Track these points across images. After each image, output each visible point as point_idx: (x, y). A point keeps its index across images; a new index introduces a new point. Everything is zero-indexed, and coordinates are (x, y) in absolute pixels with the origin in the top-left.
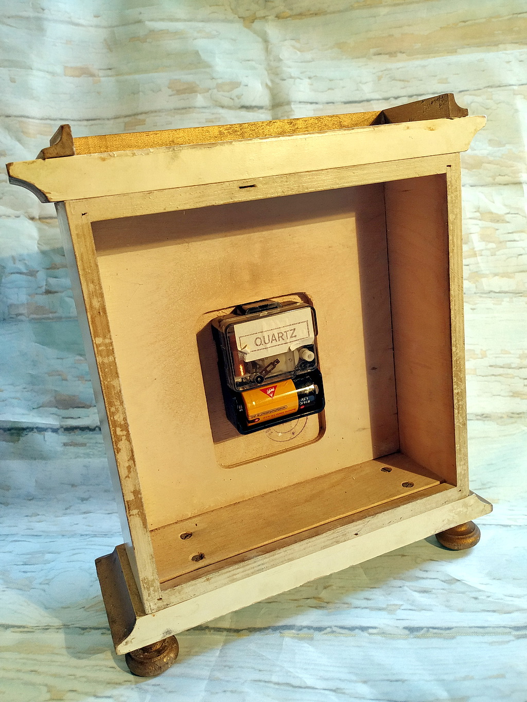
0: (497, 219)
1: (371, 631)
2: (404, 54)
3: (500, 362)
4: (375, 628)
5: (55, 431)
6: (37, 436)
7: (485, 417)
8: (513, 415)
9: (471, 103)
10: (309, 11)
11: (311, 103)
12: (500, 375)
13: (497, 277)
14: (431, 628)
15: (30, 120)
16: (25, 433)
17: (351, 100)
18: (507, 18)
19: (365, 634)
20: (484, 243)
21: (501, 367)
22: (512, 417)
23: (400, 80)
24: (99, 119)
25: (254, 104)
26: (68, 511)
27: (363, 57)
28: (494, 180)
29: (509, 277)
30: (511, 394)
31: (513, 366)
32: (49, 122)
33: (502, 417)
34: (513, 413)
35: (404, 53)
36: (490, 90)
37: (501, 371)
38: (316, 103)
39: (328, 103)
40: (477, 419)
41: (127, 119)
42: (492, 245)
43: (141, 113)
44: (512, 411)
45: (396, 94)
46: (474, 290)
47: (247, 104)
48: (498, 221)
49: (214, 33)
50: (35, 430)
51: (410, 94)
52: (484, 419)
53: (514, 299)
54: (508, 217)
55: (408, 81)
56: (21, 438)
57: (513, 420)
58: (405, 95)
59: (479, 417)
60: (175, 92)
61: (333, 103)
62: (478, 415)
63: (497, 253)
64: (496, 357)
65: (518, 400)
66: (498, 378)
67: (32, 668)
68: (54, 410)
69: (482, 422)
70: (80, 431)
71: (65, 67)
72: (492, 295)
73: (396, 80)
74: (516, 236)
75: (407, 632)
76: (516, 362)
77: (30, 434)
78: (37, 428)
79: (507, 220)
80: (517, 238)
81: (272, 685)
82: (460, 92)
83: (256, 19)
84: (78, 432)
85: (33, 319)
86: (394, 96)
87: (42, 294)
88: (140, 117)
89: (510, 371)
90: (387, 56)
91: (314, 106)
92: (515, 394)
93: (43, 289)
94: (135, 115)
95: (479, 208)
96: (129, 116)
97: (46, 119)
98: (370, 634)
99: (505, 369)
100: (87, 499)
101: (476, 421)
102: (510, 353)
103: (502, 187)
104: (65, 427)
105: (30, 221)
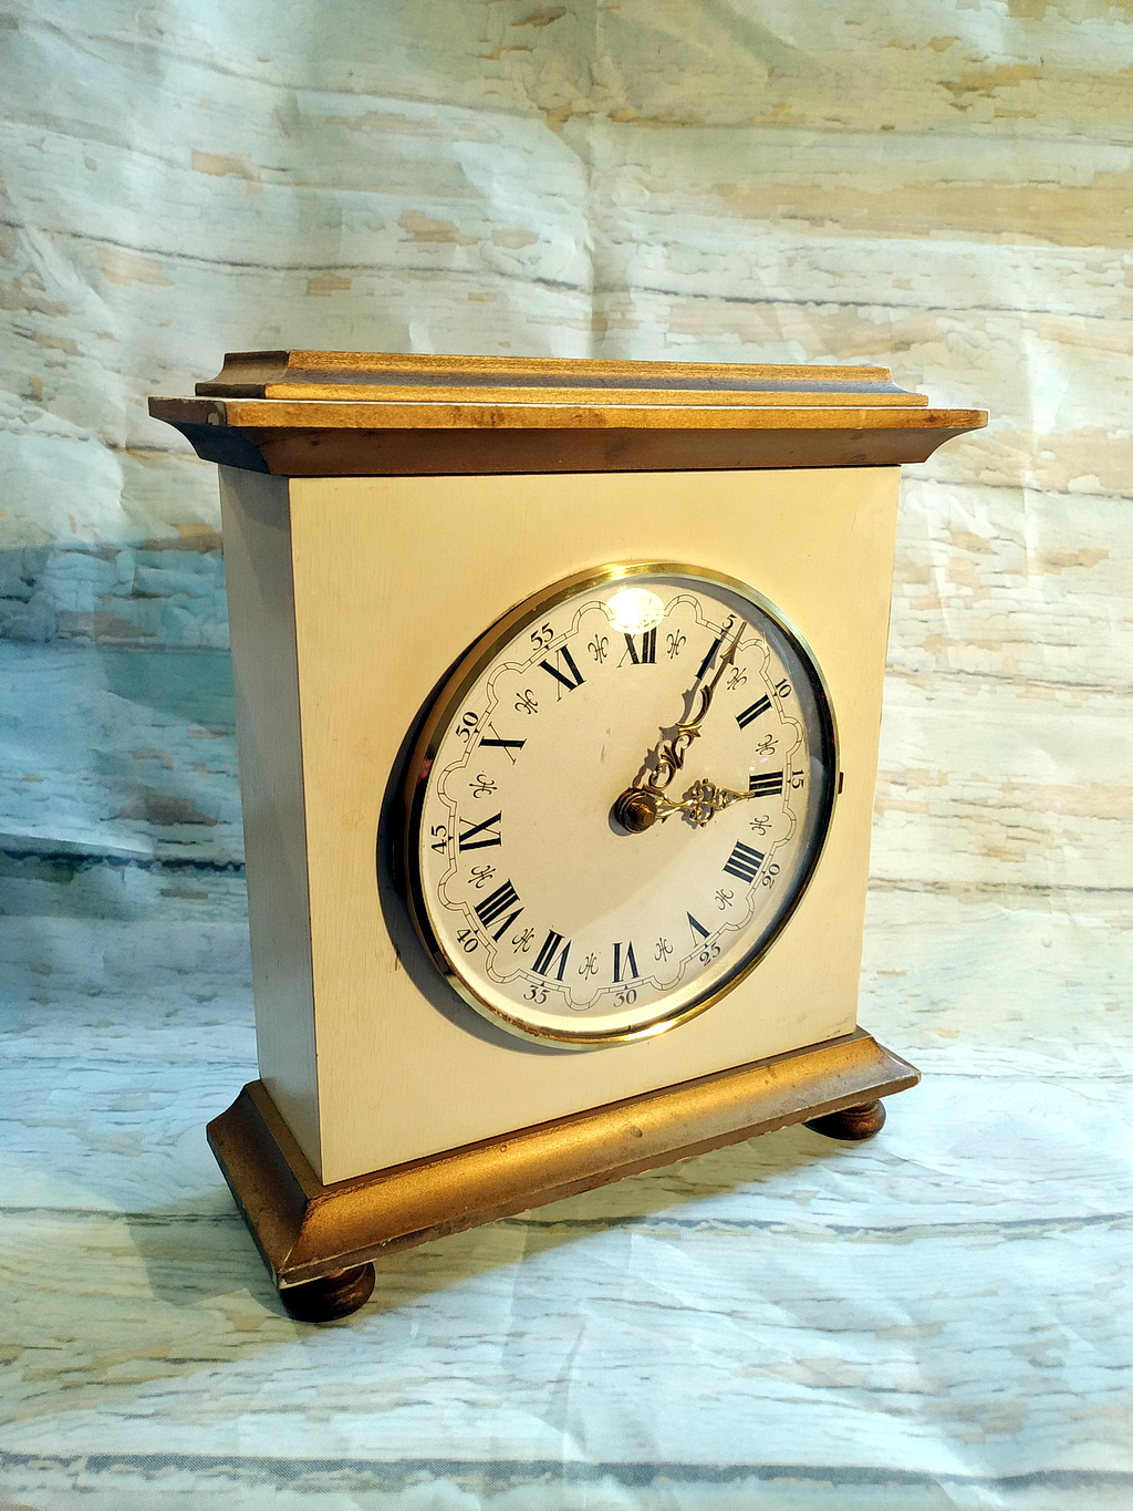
0: (978, 546)
1: (774, 1228)
2: (837, 225)
3: (969, 794)
4: (781, 1224)
5: (144, 865)
6: (109, 874)
7: (941, 888)
8: (986, 888)
9: (949, 332)
10: (671, 114)
11: (666, 293)
12: (967, 817)
13: (971, 648)
14: (871, 1229)
15: (118, 248)
16: (85, 864)
17: (738, 295)
18: (1018, 186)
19: (766, 1232)
20: (954, 585)
21: (971, 804)
22: (984, 891)
23: (828, 272)
24: (257, 266)
25: (560, 278)
26: (172, 1020)
27: (766, 217)
28: (977, 476)
29: (991, 648)
30: (985, 851)
31: (991, 802)
32: (156, 257)
33: (967, 890)
34: (985, 884)
35: (837, 221)
36: (981, 312)
37: (970, 810)
38: (676, 294)
39: (696, 296)
40: (927, 891)
41: (312, 274)
42: (967, 591)
43: (343, 267)
44: (984, 881)
45: (819, 296)
46: (933, 666)
47: (548, 276)
48: (979, 550)
49: (492, 133)
50: (106, 861)
51: (845, 298)
52: (938, 891)
53: (998, 688)
54: (995, 545)
55: (842, 276)
56: (77, 875)
57: (986, 896)
58: (834, 299)
59: (929, 888)
60: (411, 235)
61: (706, 297)
62: (927, 884)
63: (976, 605)
64: (963, 786)
65: (995, 862)
66: (964, 822)
67: (189, 1283)
68: (143, 825)
69: (933, 895)
70: (195, 870)
71: (195, 153)
72: (963, 677)
73: (822, 270)
74: (1006, 579)
75: (833, 1232)
76: (996, 796)
77: (95, 868)
78: (109, 857)
79: (995, 550)
80: (1008, 584)
81: (625, 1305)
82: (931, 309)
83: (572, 114)
84: (190, 870)
85: (105, 644)
86: (815, 299)
87: (125, 597)
88: (339, 273)
89: (985, 811)
90: (807, 223)
91: (671, 299)
92: (991, 852)
93: (129, 587)
94: (329, 268)
95: (950, 523)
96: (320, 268)
97: (152, 251)
98: (775, 1232)
99: (977, 807)
100: (209, 999)
101: (924, 895)
102: (986, 780)
103: (988, 490)
104: (164, 859)
105: (109, 452)
